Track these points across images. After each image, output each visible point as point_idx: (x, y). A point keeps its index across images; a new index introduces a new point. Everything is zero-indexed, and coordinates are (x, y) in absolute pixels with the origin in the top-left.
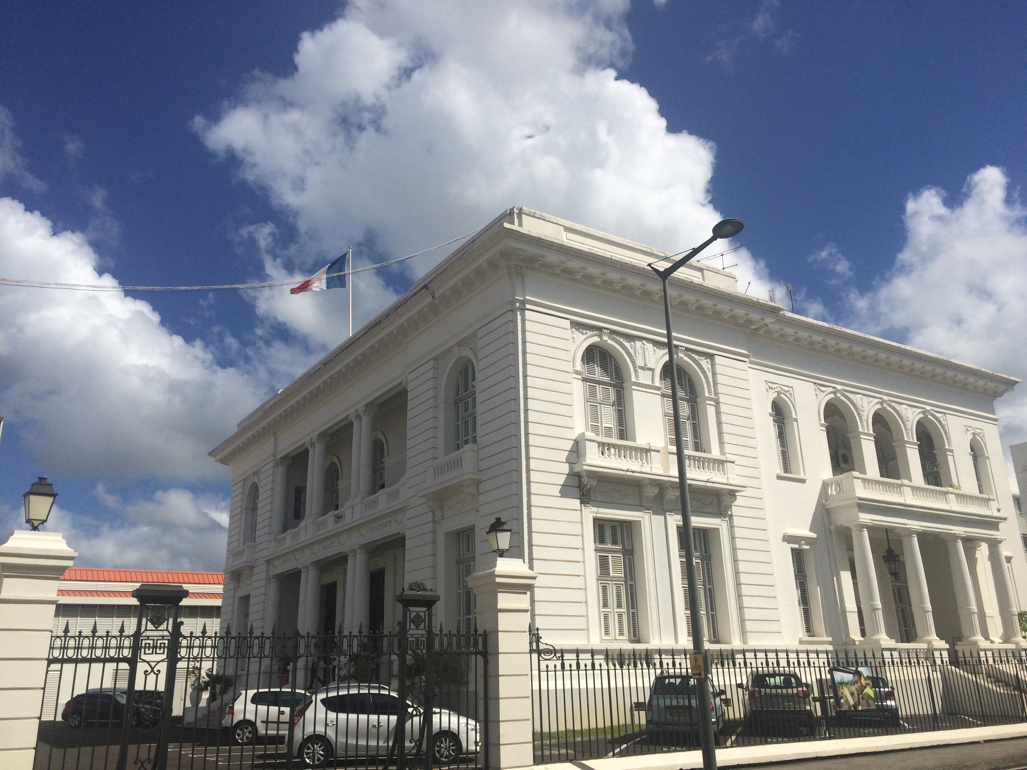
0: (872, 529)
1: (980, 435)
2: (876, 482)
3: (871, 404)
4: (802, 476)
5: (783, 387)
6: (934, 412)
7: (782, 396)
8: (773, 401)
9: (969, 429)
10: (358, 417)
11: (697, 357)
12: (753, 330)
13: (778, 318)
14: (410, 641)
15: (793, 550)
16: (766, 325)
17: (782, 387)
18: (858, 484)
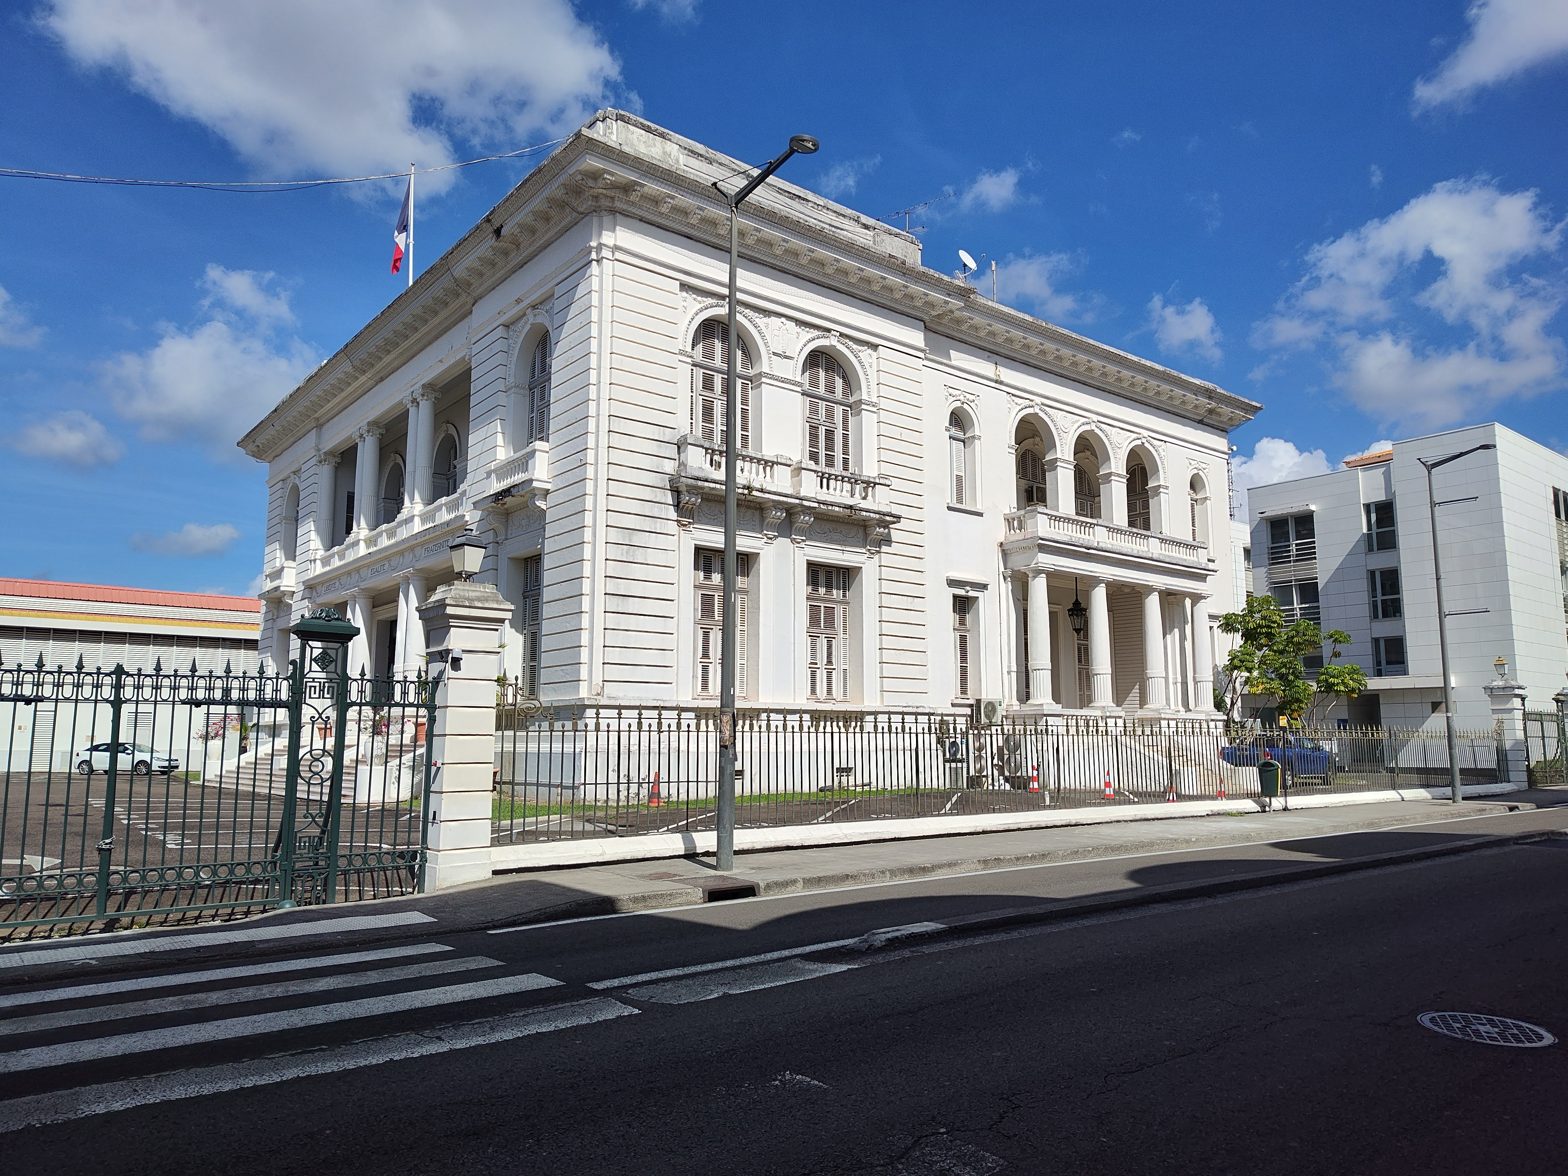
0: (1053, 576)
1: (1205, 471)
2: (1068, 520)
3: (1077, 425)
4: (979, 508)
5: (968, 396)
6: (1152, 440)
7: (965, 406)
8: (952, 413)
9: (1193, 462)
10: (414, 401)
11: (855, 346)
12: (934, 316)
13: (968, 303)
14: (311, 687)
15: (955, 597)
16: (952, 312)
17: (966, 394)
18: (1042, 520)
